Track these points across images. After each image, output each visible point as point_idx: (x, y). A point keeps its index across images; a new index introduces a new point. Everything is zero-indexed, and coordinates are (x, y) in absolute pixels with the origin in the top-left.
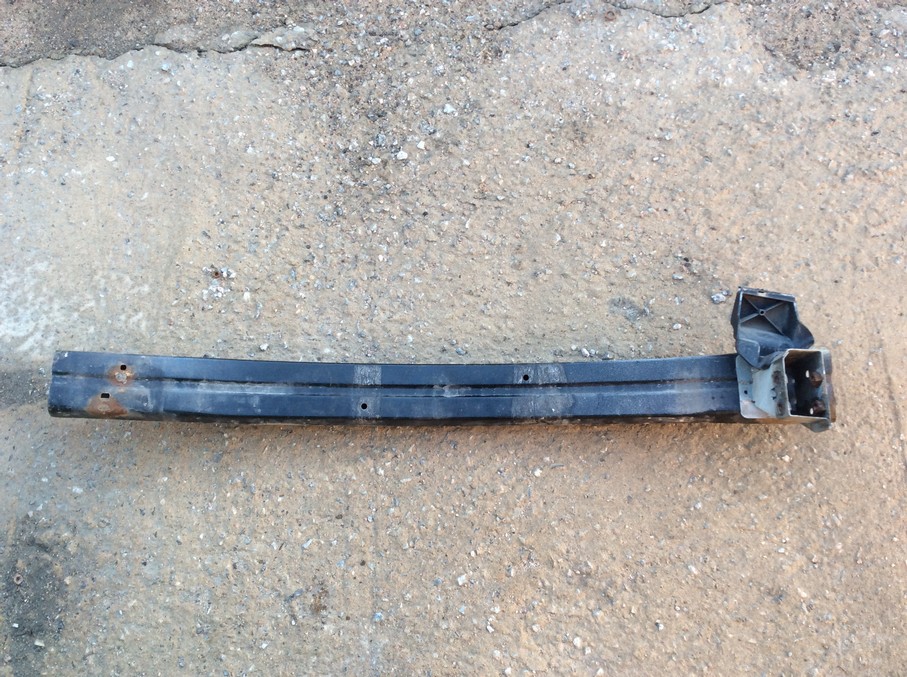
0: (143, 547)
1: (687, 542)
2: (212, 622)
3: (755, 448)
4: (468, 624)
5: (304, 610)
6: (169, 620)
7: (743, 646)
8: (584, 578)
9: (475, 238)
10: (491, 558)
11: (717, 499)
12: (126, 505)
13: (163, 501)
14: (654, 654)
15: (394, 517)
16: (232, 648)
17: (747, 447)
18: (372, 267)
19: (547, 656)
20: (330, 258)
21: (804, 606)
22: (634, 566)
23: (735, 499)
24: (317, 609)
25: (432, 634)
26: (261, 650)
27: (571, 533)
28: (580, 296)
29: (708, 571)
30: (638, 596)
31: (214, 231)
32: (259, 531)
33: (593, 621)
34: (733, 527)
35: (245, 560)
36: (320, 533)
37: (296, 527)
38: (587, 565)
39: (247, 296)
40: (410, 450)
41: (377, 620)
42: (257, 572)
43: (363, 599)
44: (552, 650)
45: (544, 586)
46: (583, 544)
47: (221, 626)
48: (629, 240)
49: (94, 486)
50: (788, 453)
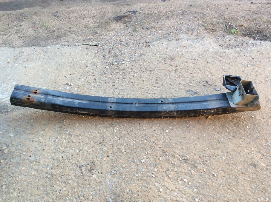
0: (31, 151)
1: (220, 150)
2: (52, 174)
3: (237, 125)
4: (145, 174)
5: (86, 170)
6: (36, 173)
7: (246, 182)
8: (186, 161)
9: (144, 77)
10: (153, 155)
11: (227, 138)
12: (28, 140)
13: (40, 138)
14: (214, 184)
15: (119, 143)
16: (58, 183)
17: (235, 125)
18: (114, 83)
19: (175, 185)
20: (101, 82)
21: (265, 169)
22: (203, 157)
23: (233, 138)
24: (91, 170)
25: (133, 178)
26: (69, 183)
27: (180, 148)
28: (176, 89)
29: (229, 158)
30: (205, 166)
31: (68, 76)
32: (72, 146)
33: (190, 174)
34: (235, 146)
35: (66, 155)
36: (94, 147)
37: (85, 145)
38: (186, 157)
39: (76, 89)
40: (125, 125)
41: (112, 173)
42: (70, 159)
43: (108, 167)
44: (177, 183)
45: (172, 163)
46: (184, 151)
47: (55, 175)
48: (189, 78)
49: (18, 134)
50: (248, 126)
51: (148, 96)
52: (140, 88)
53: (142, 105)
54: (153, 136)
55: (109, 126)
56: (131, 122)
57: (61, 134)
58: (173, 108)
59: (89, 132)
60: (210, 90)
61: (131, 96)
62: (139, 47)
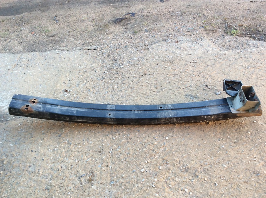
0: (30, 162)
1: (221, 158)
2: (51, 185)
3: (238, 130)
4: (145, 185)
5: (85, 181)
6: (36, 185)
7: (248, 191)
8: (187, 169)
9: (143, 82)
10: (153, 163)
11: (229, 145)
12: (27, 149)
13: (40, 148)
14: (216, 194)
15: (119, 151)
16: (57, 194)
17: (236, 130)
18: (113, 89)
19: (176, 196)
20: (100, 87)
22: (204, 165)
23: (235, 145)
24: (90, 181)
25: (132, 188)
26: (68, 195)
27: (180, 156)
28: (176, 94)
29: (230, 166)
30: (207, 175)
31: (67, 82)
32: (71, 156)
33: (191, 183)
34: (236, 153)
35: (65, 165)
36: (93, 157)
37: (84, 155)
38: (187, 165)
39: (75, 95)
40: (124, 132)
41: (112, 184)
42: (69, 169)
43: (107, 177)
44: (178, 193)
45: (172, 172)
46: (185, 159)
47: (54, 187)
48: (188, 82)
49: (17, 144)
50: (250, 131)
51: (147, 102)
52: (139, 93)
53: (141, 111)
54: (152, 144)
55: (108, 134)
56: (130, 130)
57: (60, 143)
58: (173, 115)
59: (88, 140)
60: (211, 94)
61: (130, 102)
62: (137, 50)
